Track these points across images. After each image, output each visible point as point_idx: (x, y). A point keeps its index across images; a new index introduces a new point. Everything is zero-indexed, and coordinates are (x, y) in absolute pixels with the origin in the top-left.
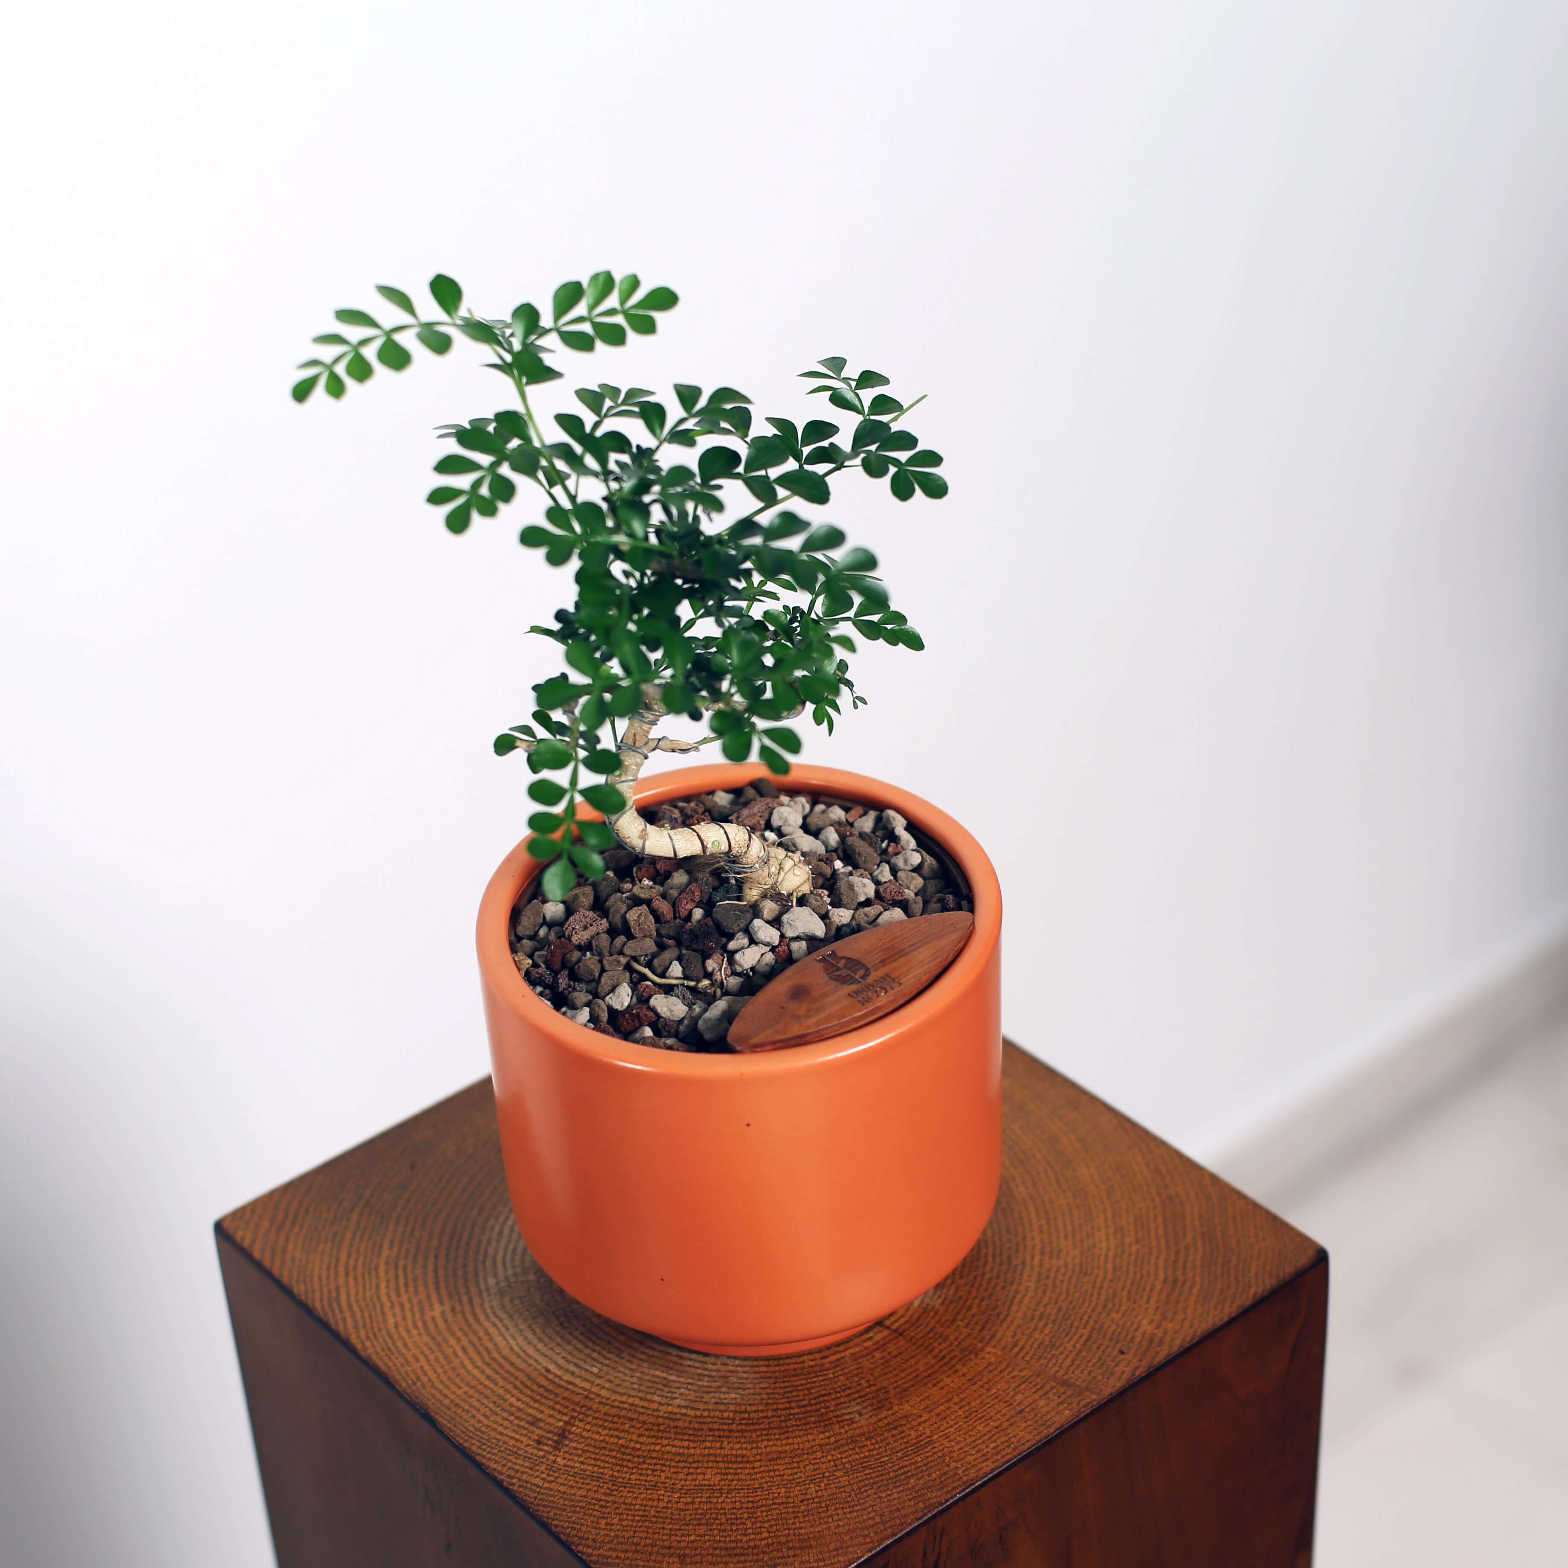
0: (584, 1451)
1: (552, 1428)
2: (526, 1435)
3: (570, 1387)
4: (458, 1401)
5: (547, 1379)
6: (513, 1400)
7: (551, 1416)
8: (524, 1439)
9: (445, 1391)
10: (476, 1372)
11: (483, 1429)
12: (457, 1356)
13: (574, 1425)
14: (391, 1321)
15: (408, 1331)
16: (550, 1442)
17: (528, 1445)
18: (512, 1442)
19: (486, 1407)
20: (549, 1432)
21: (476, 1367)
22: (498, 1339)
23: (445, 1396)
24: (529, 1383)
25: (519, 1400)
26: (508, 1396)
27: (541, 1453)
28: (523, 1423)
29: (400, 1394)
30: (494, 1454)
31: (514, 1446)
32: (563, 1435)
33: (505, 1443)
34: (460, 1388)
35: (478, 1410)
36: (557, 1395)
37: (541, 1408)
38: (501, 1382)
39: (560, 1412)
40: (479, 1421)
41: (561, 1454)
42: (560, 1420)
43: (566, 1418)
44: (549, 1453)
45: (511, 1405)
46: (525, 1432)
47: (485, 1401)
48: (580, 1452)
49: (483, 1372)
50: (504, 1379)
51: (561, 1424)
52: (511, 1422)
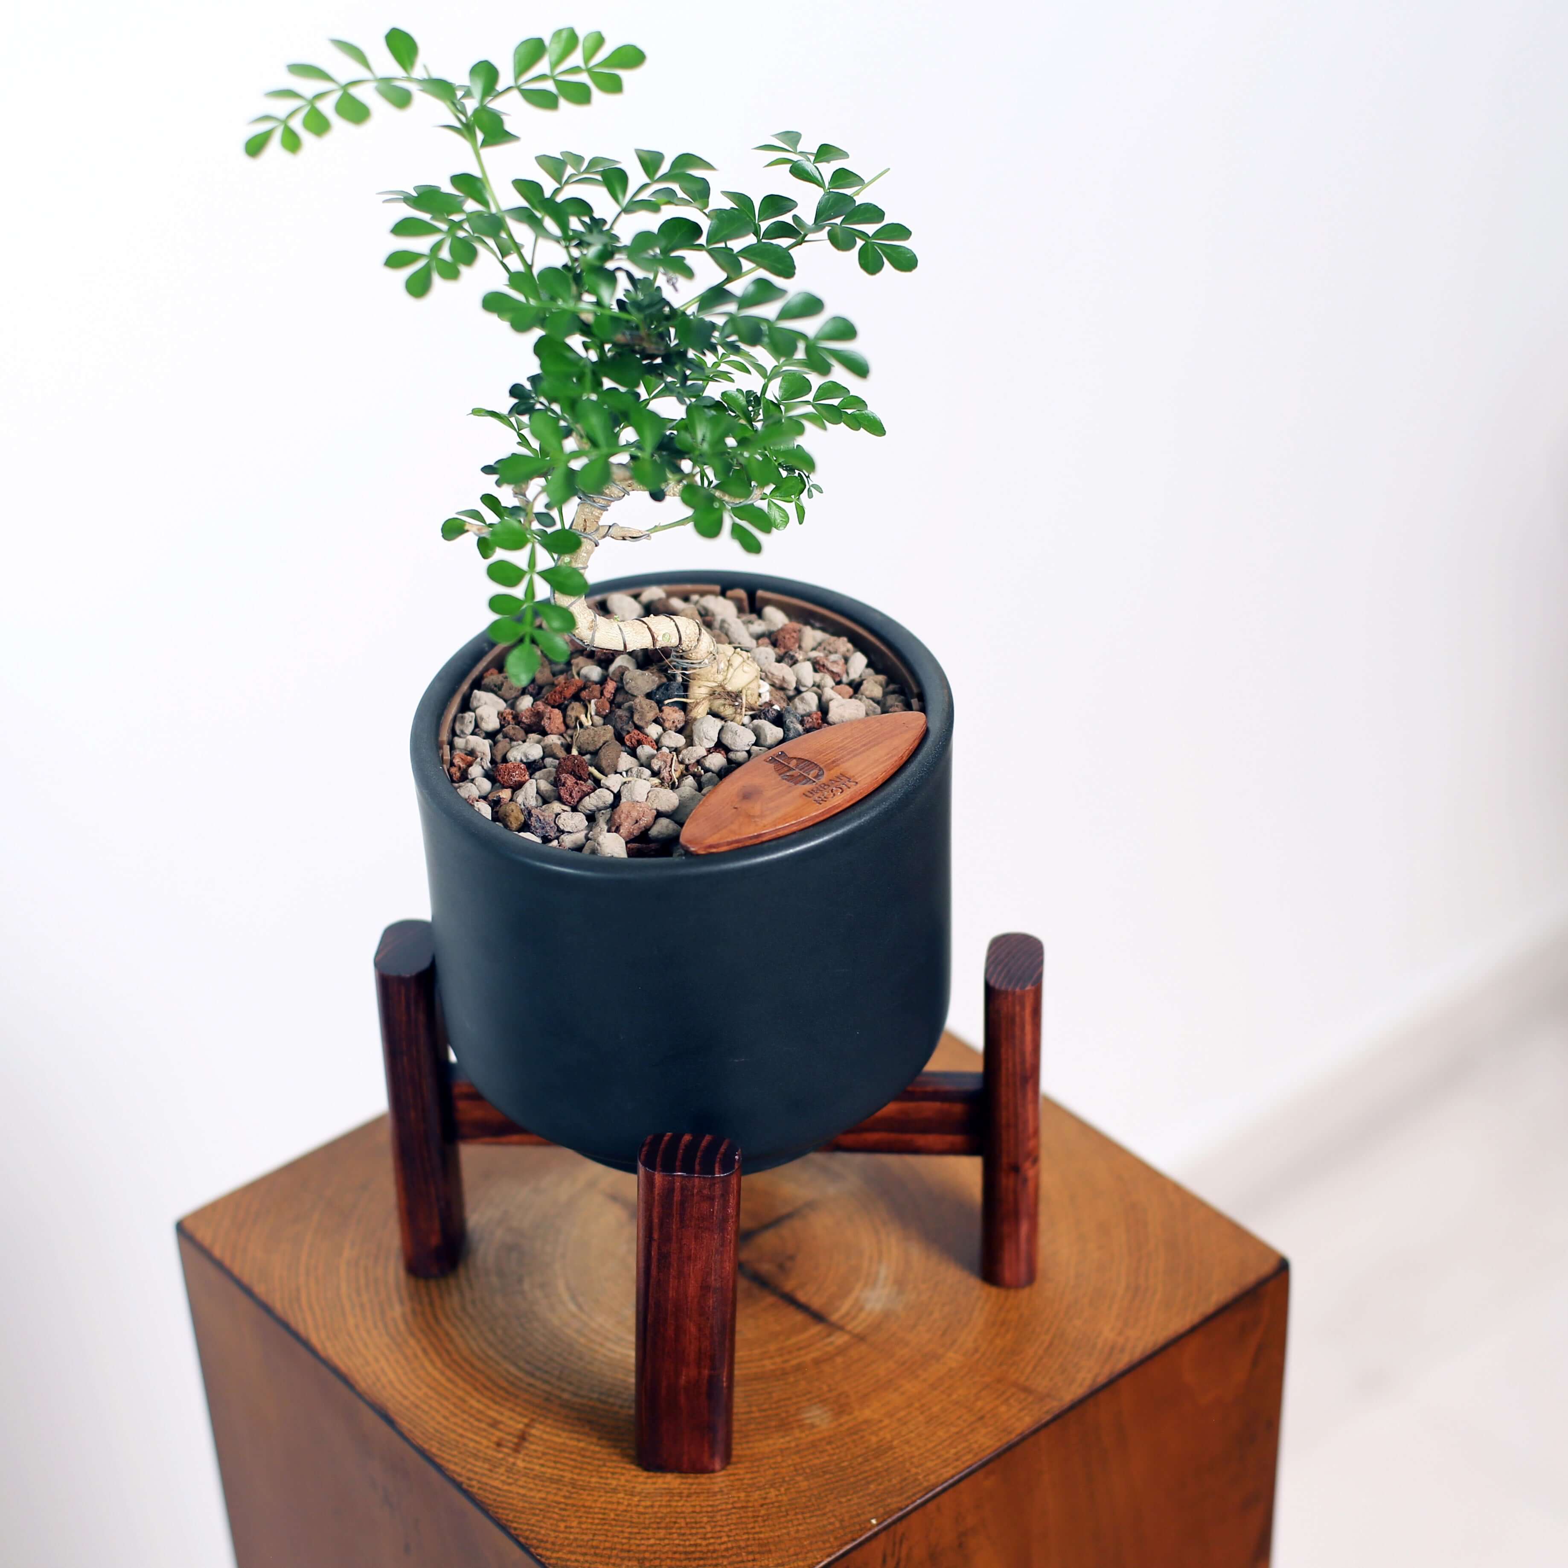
0: (544, 1454)
1: (512, 1430)
2: (485, 1437)
3: (531, 1389)
4: (418, 1402)
5: (508, 1381)
6: (474, 1403)
7: (511, 1418)
8: (485, 1442)
9: (405, 1392)
10: (437, 1375)
11: (443, 1431)
12: (416, 1356)
13: (534, 1427)
14: (351, 1321)
15: (368, 1332)
16: (510, 1445)
17: (488, 1447)
18: (472, 1444)
19: (447, 1408)
20: (509, 1434)
21: (436, 1368)
22: (459, 1341)
23: (405, 1397)
24: (489, 1384)
25: (479, 1401)
26: (468, 1398)
27: (500, 1455)
28: (483, 1426)
29: (360, 1395)
30: (454, 1456)
31: (474, 1448)
32: (523, 1437)
33: (465, 1445)
34: (419, 1388)
35: (438, 1411)
36: (517, 1397)
37: (502, 1410)
38: (461, 1383)
39: (520, 1414)
40: (439, 1423)
41: (521, 1456)
42: (519, 1422)
43: (526, 1420)
44: (509, 1455)
45: (471, 1407)
46: (484, 1434)
47: (445, 1403)
48: (540, 1455)
49: (443, 1373)
50: (465, 1380)
51: (521, 1426)
52: (471, 1425)
